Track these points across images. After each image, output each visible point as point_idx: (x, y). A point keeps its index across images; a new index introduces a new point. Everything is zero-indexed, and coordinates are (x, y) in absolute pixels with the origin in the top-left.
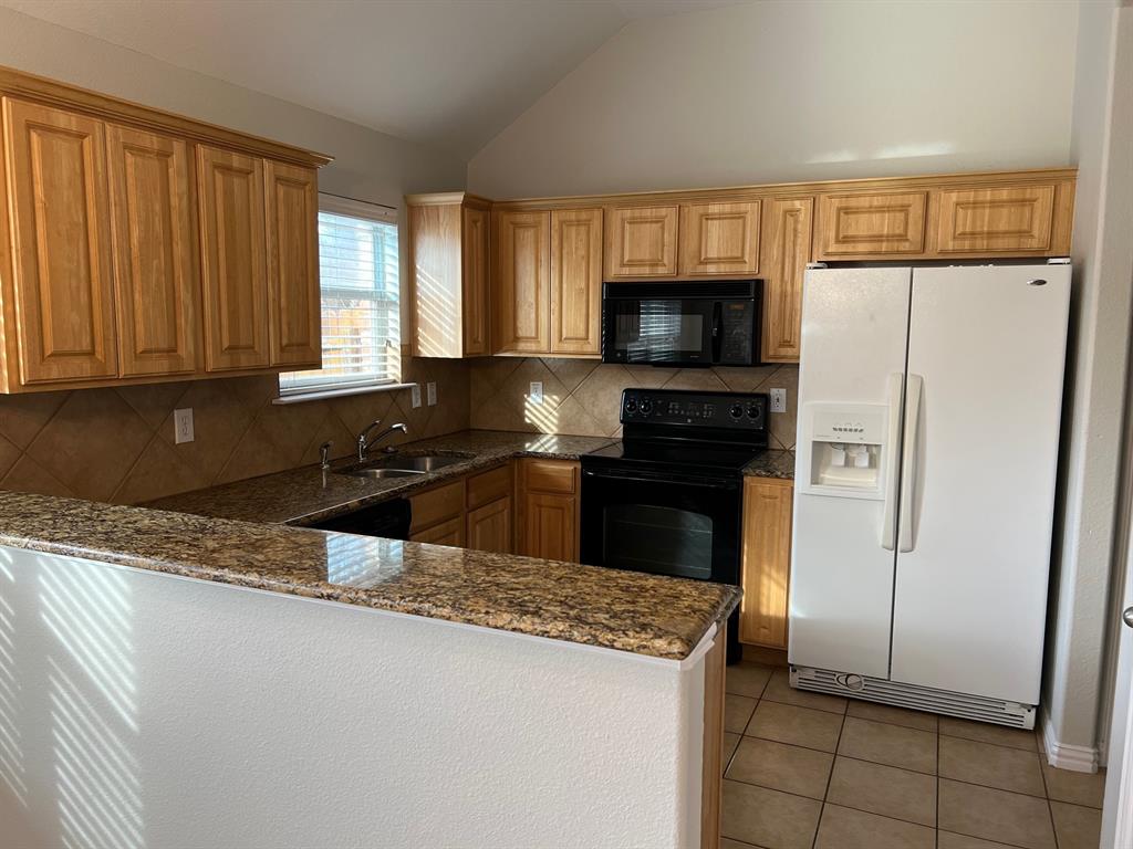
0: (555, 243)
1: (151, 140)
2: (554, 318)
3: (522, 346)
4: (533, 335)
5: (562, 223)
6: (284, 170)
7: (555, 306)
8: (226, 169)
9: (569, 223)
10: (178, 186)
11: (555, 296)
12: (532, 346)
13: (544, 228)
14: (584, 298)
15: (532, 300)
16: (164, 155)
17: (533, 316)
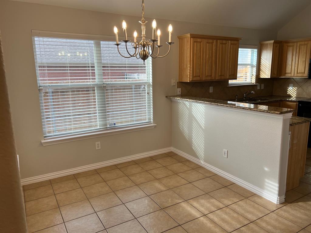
0: (298, 50)
1: (211, 41)
2: (296, 68)
3: (287, 75)
4: (290, 72)
5: (300, 45)
6: (233, 42)
7: (296, 65)
8: (222, 43)
9: (302, 45)
10: (214, 48)
11: (297, 63)
12: (290, 75)
13: (295, 46)
14: (305, 63)
15: (290, 64)
16: (212, 43)
17: (290, 68)
